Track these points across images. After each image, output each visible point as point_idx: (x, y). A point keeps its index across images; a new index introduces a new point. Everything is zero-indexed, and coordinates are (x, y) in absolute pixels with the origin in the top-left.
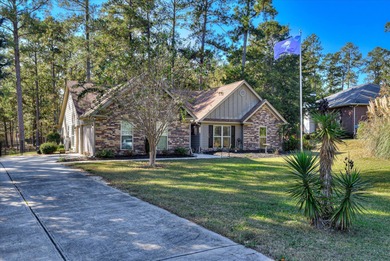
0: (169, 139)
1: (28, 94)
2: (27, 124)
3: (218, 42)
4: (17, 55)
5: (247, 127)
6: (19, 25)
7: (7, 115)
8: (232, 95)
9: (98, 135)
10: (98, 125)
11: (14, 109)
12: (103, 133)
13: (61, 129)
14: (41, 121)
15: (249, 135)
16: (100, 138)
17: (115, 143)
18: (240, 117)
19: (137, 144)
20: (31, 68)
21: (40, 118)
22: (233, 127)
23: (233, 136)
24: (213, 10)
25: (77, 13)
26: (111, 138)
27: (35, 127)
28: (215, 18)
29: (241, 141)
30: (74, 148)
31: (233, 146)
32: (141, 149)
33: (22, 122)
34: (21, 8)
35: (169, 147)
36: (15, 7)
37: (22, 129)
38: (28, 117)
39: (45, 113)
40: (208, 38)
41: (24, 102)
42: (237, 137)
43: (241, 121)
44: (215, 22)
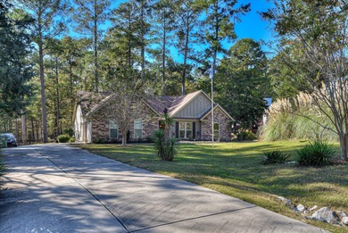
1: (51, 98)
2: (50, 122)
3: (197, 57)
4: (42, 69)
5: (204, 124)
6: (44, 46)
7: (34, 116)
8: (193, 100)
9: (94, 128)
10: (94, 121)
11: (39, 111)
12: (98, 127)
13: (74, 126)
14: (60, 120)
15: (205, 129)
16: (95, 130)
17: (105, 133)
18: (199, 116)
20: (53, 78)
21: (60, 118)
22: (194, 124)
23: (194, 130)
24: (194, 32)
25: (88, 37)
26: (103, 131)
27: (56, 125)
28: (195, 39)
29: (199, 133)
30: (81, 139)
31: (194, 137)
33: (46, 121)
34: (45, 34)
35: (143, 136)
36: (40, 34)
37: (46, 126)
38: (51, 117)
39: (64, 113)
40: (189, 54)
41: (47, 105)
42: (196, 131)
43: (199, 119)
44: (194, 42)
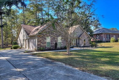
0: (62, 43)
5: (80, 39)
10: (39, 38)
12: (40, 41)
13: (17, 41)
15: (81, 42)
16: (39, 43)
17: (44, 45)
19: (52, 45)
22: (77, 39)
23: (77, 42)
26: (43, 43)
29: (79, 43)
30: (24, 47)
32: (53, 47)
35: (62, 46)
39: (9, 36)
43: (79, 37)
